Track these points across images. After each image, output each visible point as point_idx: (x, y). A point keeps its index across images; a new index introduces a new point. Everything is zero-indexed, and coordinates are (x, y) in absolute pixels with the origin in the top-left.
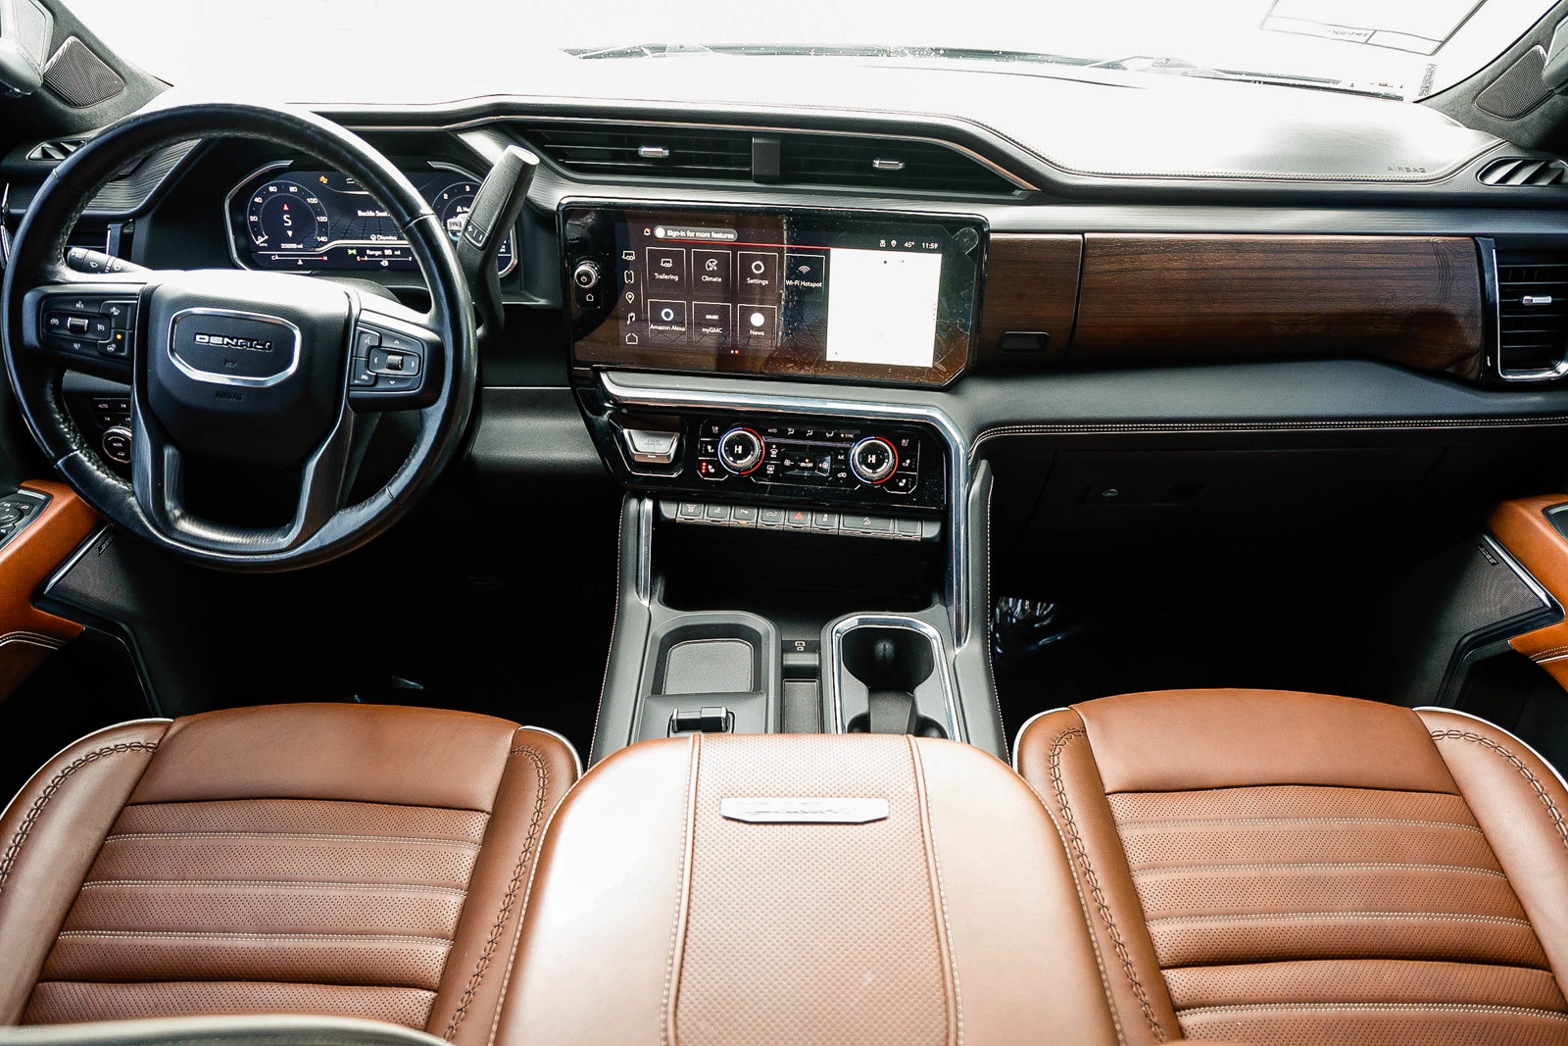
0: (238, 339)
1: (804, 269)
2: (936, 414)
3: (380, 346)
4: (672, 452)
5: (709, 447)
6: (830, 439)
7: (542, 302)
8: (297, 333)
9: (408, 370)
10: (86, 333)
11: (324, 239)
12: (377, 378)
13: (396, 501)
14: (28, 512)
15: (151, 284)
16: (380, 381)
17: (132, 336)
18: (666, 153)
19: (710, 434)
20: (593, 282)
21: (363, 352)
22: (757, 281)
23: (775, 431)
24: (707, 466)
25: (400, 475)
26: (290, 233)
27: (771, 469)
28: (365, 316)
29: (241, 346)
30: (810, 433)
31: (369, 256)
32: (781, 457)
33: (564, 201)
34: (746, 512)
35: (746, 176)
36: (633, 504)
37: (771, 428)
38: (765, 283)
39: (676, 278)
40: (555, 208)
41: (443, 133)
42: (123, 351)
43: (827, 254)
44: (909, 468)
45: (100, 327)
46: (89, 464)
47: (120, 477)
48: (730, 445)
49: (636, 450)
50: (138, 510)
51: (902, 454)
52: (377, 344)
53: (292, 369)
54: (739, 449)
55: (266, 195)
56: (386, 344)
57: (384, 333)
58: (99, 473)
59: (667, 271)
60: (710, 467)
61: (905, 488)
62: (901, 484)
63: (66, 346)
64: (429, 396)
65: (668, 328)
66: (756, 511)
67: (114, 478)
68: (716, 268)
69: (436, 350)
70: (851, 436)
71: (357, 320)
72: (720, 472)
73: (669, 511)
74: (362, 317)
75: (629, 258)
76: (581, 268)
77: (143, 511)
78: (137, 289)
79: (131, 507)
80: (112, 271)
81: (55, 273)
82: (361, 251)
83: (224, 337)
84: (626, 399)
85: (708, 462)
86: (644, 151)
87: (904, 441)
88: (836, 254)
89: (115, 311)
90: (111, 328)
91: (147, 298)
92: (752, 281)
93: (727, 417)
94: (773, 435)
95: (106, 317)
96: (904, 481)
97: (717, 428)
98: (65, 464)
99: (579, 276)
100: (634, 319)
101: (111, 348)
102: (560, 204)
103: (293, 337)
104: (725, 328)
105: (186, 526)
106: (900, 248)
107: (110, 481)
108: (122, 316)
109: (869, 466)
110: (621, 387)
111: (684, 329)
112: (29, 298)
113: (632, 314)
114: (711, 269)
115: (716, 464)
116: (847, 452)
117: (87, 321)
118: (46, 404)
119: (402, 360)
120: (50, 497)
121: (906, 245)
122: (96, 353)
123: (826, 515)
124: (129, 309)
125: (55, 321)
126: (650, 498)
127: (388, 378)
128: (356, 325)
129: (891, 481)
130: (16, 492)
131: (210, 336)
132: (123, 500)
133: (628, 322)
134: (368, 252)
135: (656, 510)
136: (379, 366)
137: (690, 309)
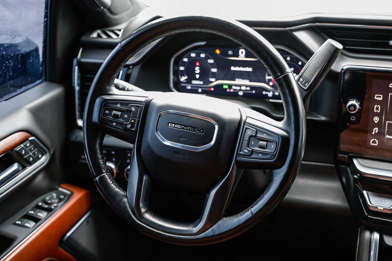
0: (188, 127)
3: (256, 136)
8: (217, 127)
9: (269, 149)
10: (119, 118)
11: (213, 80)
12: (252, 152)
13: (254, 217)
14: (63, 199)
16: (254, 153)
17: (138, 121)
20: (357, 110)
21: (246, 138)
25: (258, 202)
26: (198, 76)
28: (249, 121)
29: (189, 130)
31: (233, 89)
33: (345, 67)
40: (339, 71)
42: (133, 128)
45: (126, 116)
46: (109, 180)
47: (121, 188)
50: (127, 205)
52: (254, 135)
53: (213, 143)
55: (189, 57)
56: (259, 135)
57: (258, 129)
58: (113, 185)
63: (110, 123)
64: (278, 164)
67: (119, 188)
69: (285, 140)
71: (245, 122)
74: (247, 121)
77: (130, 206)
78: (143, 99)
79: (124, 203)
80: (128, 90)
81: (110, 90)
82: (230, 86)
83: (182, 125)
89: (133, 109)
90: (130, 117)
91: (148, 104)
95: (129, 112)
98: (99, 179)
101: (129, 126)
102: (342, 69)
103: (214, 128)
105: (148, 216)
107: (117, 190)
108: (136, 112)
112: (98, 101)
117: (120, 113)
119: (267, 144)
120: (72, 193)
122: (122, 128)
124: (139, 109)
125: (107, 112)
127: (258, 152)
128: (244, 124)
130: (57, 189)
131: (175, 124)
132: (122, 199)
134: (234, 87)
136: (254, 146)
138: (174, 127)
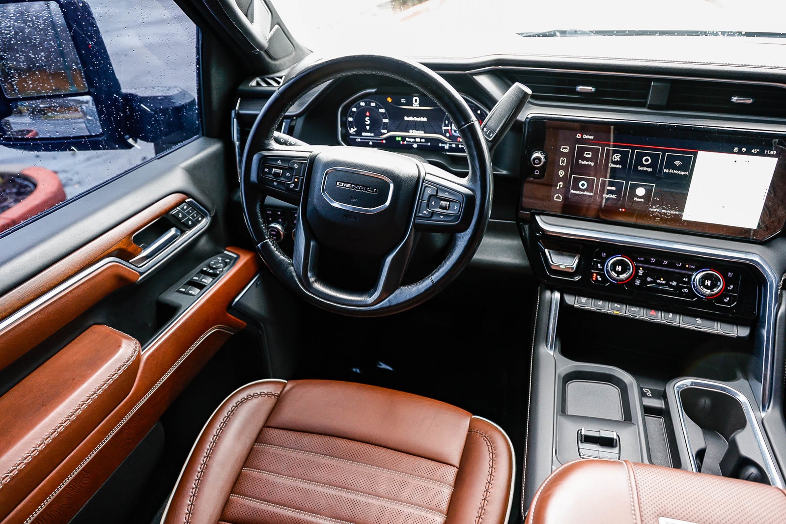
0: (359, 186)
1: (677, 163)
2: (756, 259)
3: (436, 195)
4: (575, 266)
5: (599, 265)
6: (679, 268)
7: (504, 172)
8: (392, 186)
9: (451, 210)
10: (281, 177)
11: (385, 131)
12: (433, 213)
13: (435, 285)
14: (229, 263)
15: (315, 153)
16: (434, 215)
17: (303, 180)
18: (593, 90)
19: (599, 257)
20: (542, 164)
21: (426, 197)
22: (645, 169)
23: (643, 259)
24: (596, 276)
25: (439, 270)
26: (368, 127)
27: (638, 282)
28: (428, 177)
29: (361, 190)
30: (666, 263)
31: (407, 142)
32: (645, 275)
33: (529, 116)
34: (619, 306)
35: (643, 105)
36: (548, 294)
37: (640, 257)
38: (650, 170)
39: (592, 164)
40: (524, 120)
41: (465, 75)
42: (297, 188)
43: (695, 155)
44: (732, 291)
45: (288, 174)
46: (273, 247)
47: (287, 255)
48: (614, 265)
49: (553, 262)
50: (294, 274)
51: (727, 282)
52: (435, 194)
53: (388, 203)
54: (619, 268)
55: (358, 107)
56: (440, 194)
57: (439, 188)
58: (277, 252)
59: (587, 159)
60: (598, 277)
61: (729, 303)
62: (725, 300)
63: (270, 183)
64: (463, 228)
65: (582, 193)
66: (624, 306)
67: (284, 256)
68: (619, 160)
69: (469, 200)
70: (693, 267)
71: (424, 179)
72: (604, 280)
73: (570, 300)
74: (426, 178)
75: (565, 151)
76: (535, 155)
77: (297, 275)
78: (307, 155)
79: (291, 273)
80: (290, 144)
81: (269, 145)
82: (404, 138)
83: (352, 184)
84: (550, 232)
85: (598, 274)
86: (580, 88)
87: (730, 274)
88: (701, 155)
89: (296, 166)
90: (293, 175)
91: (313, 160)
92: (641, 169)
93: (611, 248)
94: (641, 262)
95: (291, 169)
96: (728, 299)
97: (605, 254)
98: (261, 246)
99: (534, 159)
100: (561, 186)
101: (292, 186)
102: (527, 118)
103: (389, 187)
104: (619, 196)
105: (318, 286)
106: (749, 153)
107: (282, 257)
108: (299, 169)
109: (707, 287)
110: (548, 225)
111: (592, 194)
112: (255, 158)
113: (561, 183)
114: (616, 160)
115: (603, 276)
116: (689, 276)
117: (282, 171)
118: (256, 213)
119: (449, 205)
120: (239, 256)
121: (753, 151)
122: (284, 188)
123: (671, 314)
124: (303, 165)
125: (267, 170)
126: (558, 291)
127: (439, 214)
128: (423, 182)
129: (719, 297)
131: (344, 183)
132: (288, 268)
133: (558, 188)
134: (407, 139)
135: (562, 298)
136: (435, 207)
137: (598, 183)
138: (343, 186)
